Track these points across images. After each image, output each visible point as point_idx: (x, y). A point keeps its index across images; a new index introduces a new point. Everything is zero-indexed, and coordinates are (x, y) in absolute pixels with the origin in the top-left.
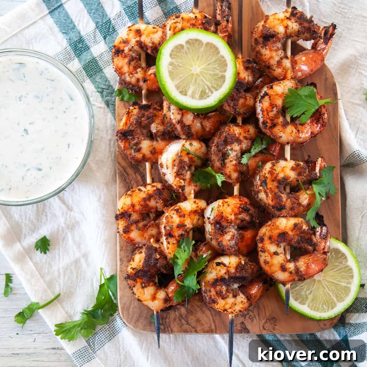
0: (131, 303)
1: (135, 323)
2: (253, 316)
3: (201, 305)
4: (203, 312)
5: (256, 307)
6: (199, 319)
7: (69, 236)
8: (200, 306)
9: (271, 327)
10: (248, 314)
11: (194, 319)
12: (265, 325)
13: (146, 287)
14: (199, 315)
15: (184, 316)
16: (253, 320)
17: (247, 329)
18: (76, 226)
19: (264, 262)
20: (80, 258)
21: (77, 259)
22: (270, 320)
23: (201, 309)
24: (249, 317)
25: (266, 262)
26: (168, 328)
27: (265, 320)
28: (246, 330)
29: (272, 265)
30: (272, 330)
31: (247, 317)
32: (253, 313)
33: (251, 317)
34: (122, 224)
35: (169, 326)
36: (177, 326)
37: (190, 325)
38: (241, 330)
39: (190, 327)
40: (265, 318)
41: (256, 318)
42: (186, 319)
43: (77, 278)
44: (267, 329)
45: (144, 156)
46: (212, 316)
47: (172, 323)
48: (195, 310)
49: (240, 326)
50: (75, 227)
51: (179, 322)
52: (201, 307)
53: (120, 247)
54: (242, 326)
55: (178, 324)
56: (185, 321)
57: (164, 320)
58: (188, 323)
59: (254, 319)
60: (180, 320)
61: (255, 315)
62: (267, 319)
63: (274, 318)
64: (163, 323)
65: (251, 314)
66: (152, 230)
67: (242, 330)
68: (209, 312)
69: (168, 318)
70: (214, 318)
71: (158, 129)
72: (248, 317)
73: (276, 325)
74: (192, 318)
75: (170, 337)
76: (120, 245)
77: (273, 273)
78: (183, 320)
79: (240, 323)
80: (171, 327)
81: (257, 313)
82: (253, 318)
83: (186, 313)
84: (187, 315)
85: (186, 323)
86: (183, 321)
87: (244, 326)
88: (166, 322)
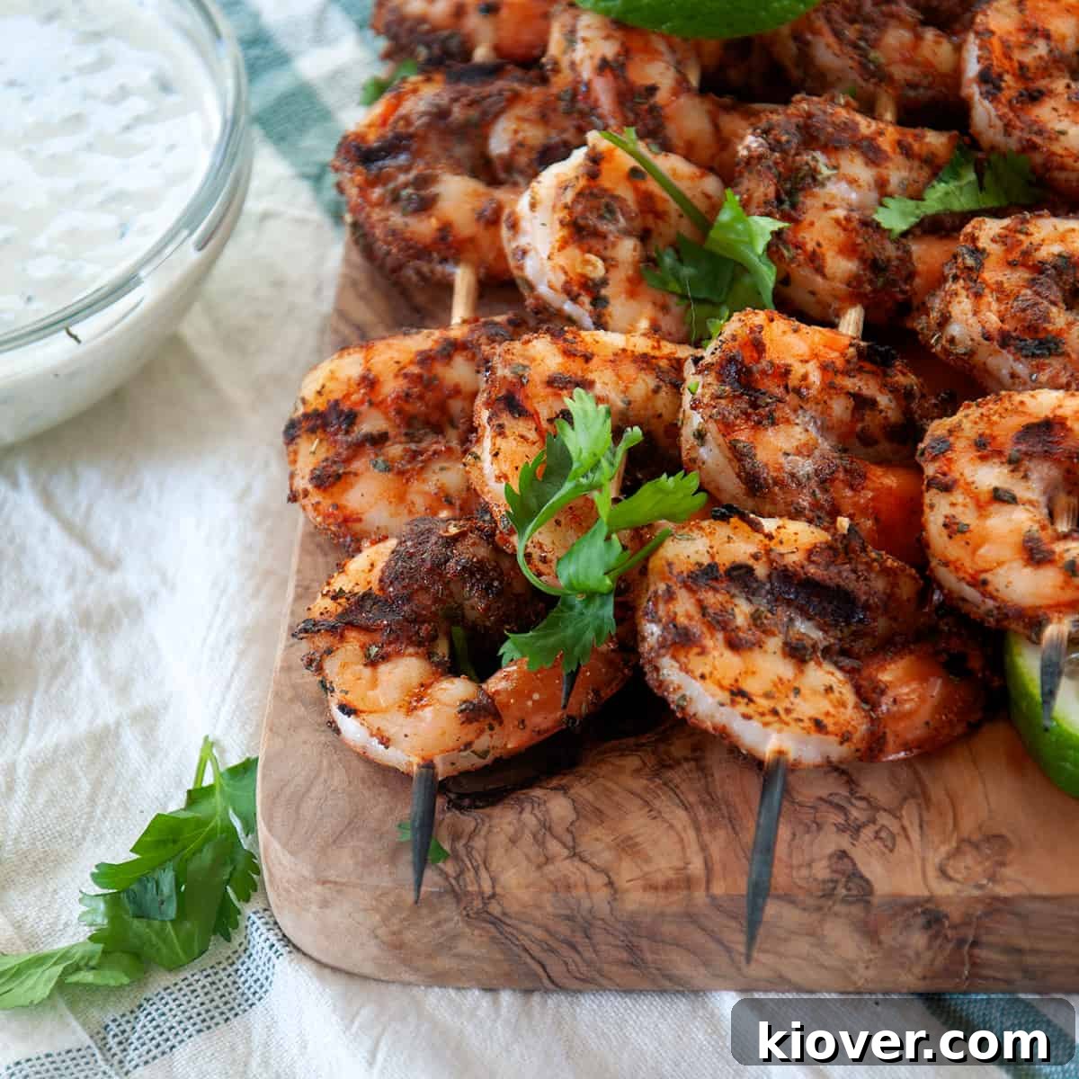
0: (316, 777)
1: (323, 851)
2: (895, 828)
3: (646, 788)
4: (655, 814)
5: (914, 796)
6: (630, 838)
7: (87, 656)
8: (643, 794)
9: (979, 869)
10: (873, 821)
11: (609, 839)
12: (951, 862)
13: (385, 658)
14: (636, 823)
15: (559, 830)
16: (894, 845)
17: (862, 877)
18: (126, 621)
19: (945, 526)
20: (118, 724)
21: (107, 727)
22: (976, 846)
23: (647, 803)
24: (877, 832)
25: (952, 527)
26: (476, 870)
27: (954, 844)
28: (857, 880)
29: (984, 540)
30: (984, 882)
31: (868, 833)
32: (899, 818)
33: (883, 834)
34: (312, 452)
35: (485, 863)
36: (524, 863)
37: (582, 860)
38: (832, 881)
39: (586, 869)
40: (955, 835)
41: (908, 838)
42: (568, 839)
43: (92, 800)
44: (958, 877)
45: (445, 228)
46: (698, 830)
47: (500, 852)
48: (618, 806)
49: (829, 867)
50: (119, 624)
51: (534, 851)
52: (649, 797)
53: (297, 586)
54: (834, 867)
55: (528, 857)
56: (565, 845)
57: (463, 842)
58: (575, 854)
59: (901, 841)
60: (541, 844)
61: (904, 828)
62: (962, 841)
63: (1000, 837)
64: (453, 849)
65: (885, 822)
66: (442, 469)
67: (836, 882)
68: (681, 813)
69: (483, 833)
70: (707, 837)
71: (520, 136)
72: (872, 835)
73: (1002, 864)
74: (599, 836)
75: (496, 1003)
76: (298, 580)
77: (986, 571)
78: (554, 842)
79: (831, 857)
80: (494, 866)
81: (916, 822)
82: (893, 837)
83: (573, 816)
84: (577, 824)
85: (565, 852)
86: (554, 846)
87: (846, 865)
88: (472, 848)
